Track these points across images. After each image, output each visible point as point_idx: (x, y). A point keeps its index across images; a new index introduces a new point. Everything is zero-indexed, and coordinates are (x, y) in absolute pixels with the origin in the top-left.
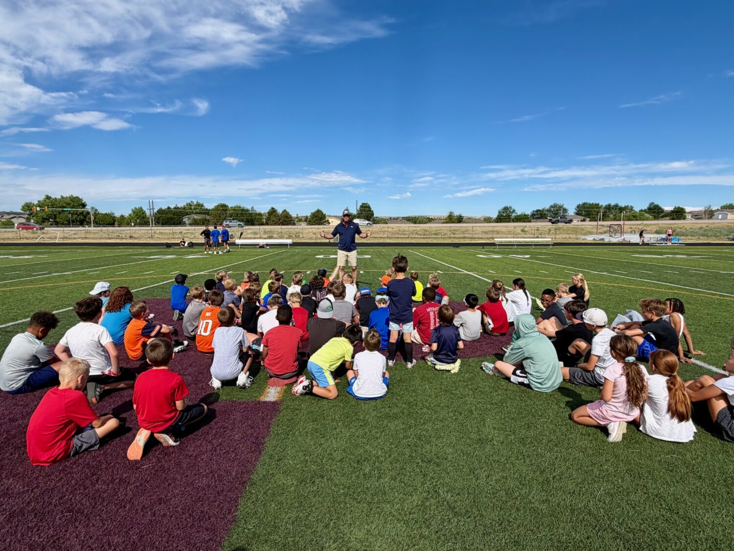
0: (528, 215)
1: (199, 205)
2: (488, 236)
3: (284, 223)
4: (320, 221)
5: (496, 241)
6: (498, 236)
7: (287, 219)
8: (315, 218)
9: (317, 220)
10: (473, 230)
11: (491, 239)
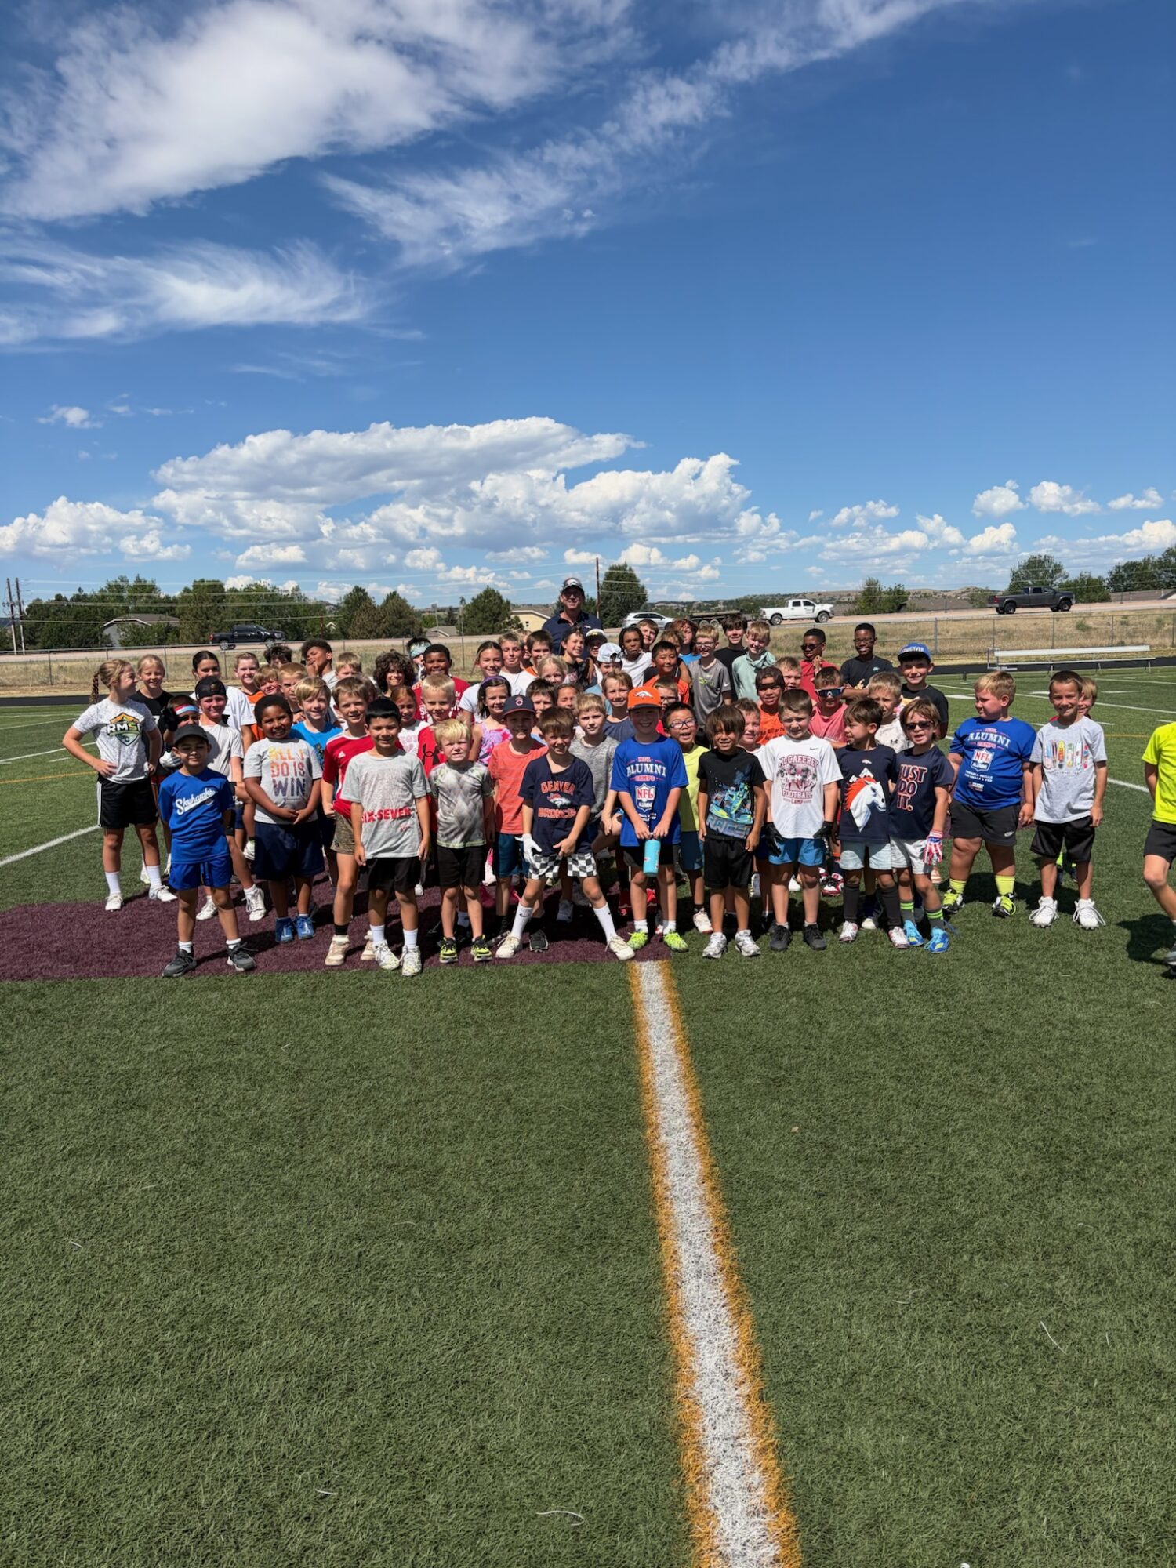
0: (1100, 580)
1: (144, 588)
2: (980, 646)
3: (394, 630)
4: (496, 621)
5: (1002, 658)
6: (1007, 644)
7: (401, 617)
8: (480, 615)
9: (485, 619)
10: (936, 629)
11: (989, 652)
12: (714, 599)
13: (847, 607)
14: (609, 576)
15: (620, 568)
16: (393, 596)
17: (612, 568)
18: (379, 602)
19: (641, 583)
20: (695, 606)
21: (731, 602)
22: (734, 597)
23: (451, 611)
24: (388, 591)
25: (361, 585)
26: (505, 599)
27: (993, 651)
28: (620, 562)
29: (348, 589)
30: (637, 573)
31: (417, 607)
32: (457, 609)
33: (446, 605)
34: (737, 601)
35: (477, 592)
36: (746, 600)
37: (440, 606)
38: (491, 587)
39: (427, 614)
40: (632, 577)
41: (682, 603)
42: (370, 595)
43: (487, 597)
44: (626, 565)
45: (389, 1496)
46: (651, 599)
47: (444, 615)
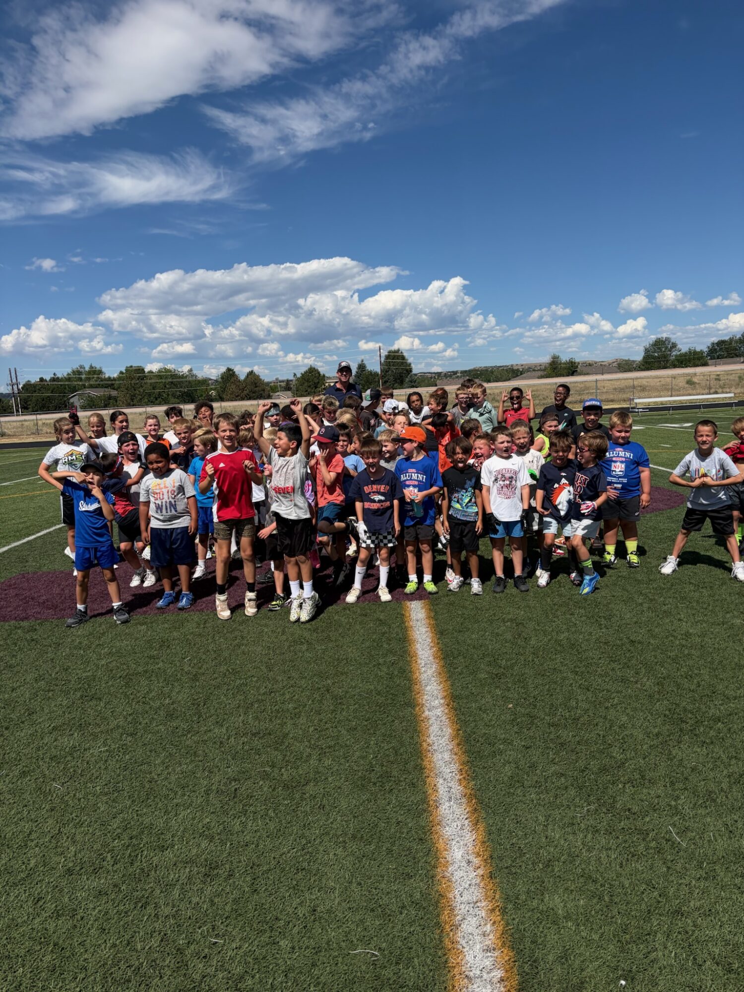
0: (701, 352)
1: (95, 372)
2: (625, 396)
3: (252, 395)
4: (316, 387)
5: (639, 403)
6: (642, 394)
7: (256, 387)
8: (306, 384)
9: (309, 386)
10: (597, 386)
11: (631, 400)
12: (455, 370)
13: (540, 373)
14: (387, 357)
15: (395, 352)
16: (251, 373)
17: (390, 352)
18: (242, 377)
19: (409, 361)
20: (442, 375)
21: (466, 371)
22: (467, 369)
23: (288, 381)
24: (248, 370)
25: (232, 367)
26: (322, 373)
27: (633, 399)
28: (395, 347)
29: (223, 369)
30: (405, 354)
31: (266, 380)
32: (291, 381)
33: (285, 378)
34: (470, 371)
35: (304, 370)
36: (475, 370)
37: (281, 379)
38: (313, 366)
39: (272, 384)
40: (403, 358)
41: (434, 373)
42: (237, 373)
43: (310, 373)
44: (399, 350)
45: (256, 942)
46: (415, 371)
47: (283, 384)
